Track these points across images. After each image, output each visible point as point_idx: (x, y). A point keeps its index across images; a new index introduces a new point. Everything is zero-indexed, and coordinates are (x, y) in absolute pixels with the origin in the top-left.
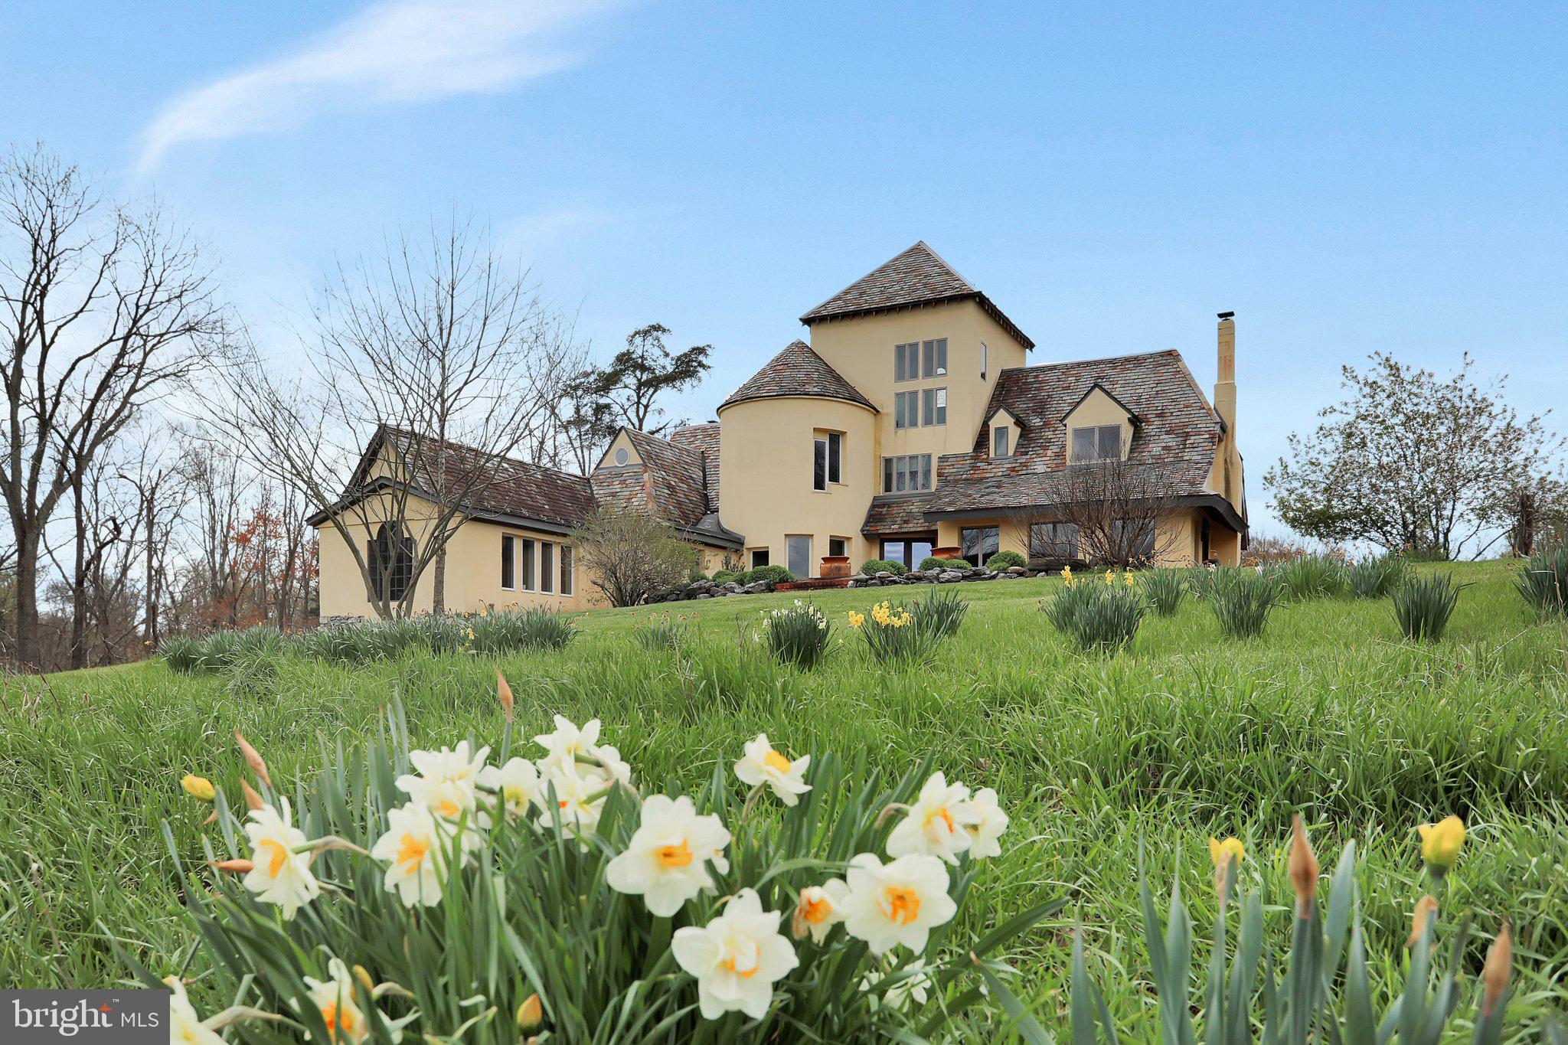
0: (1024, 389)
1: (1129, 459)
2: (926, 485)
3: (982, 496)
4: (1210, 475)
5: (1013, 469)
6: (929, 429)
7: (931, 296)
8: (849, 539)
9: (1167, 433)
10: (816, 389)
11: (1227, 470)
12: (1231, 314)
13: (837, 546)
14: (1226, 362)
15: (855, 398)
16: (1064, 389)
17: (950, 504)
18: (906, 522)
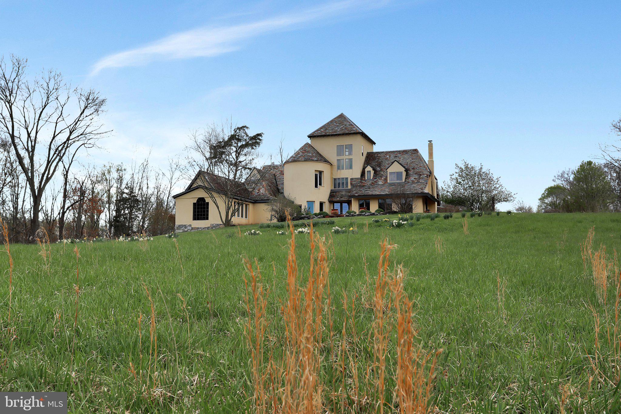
0: (374, 159)
1: (405, 181)
2: (347, 186)
3: (365, 191)
4: (427, 187)
5: (372, 183)
6: (347, 170)
7: (347, 132)
8: (325, 202)
9: (415, 174)
10: (315, 159)
11: (432, 184)
12: (432, 141)
13: (321, 204)
14: (431, 154)
15: (326, 161)
16: (386, 159)
17: (356, 193)
18: (341, 197)
